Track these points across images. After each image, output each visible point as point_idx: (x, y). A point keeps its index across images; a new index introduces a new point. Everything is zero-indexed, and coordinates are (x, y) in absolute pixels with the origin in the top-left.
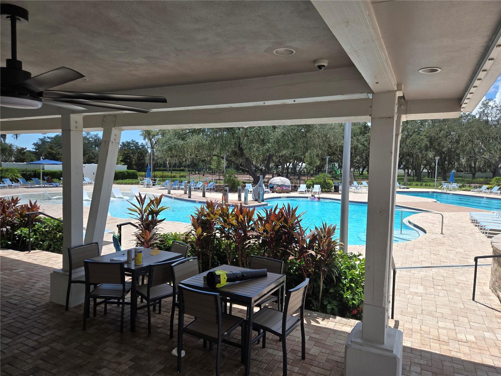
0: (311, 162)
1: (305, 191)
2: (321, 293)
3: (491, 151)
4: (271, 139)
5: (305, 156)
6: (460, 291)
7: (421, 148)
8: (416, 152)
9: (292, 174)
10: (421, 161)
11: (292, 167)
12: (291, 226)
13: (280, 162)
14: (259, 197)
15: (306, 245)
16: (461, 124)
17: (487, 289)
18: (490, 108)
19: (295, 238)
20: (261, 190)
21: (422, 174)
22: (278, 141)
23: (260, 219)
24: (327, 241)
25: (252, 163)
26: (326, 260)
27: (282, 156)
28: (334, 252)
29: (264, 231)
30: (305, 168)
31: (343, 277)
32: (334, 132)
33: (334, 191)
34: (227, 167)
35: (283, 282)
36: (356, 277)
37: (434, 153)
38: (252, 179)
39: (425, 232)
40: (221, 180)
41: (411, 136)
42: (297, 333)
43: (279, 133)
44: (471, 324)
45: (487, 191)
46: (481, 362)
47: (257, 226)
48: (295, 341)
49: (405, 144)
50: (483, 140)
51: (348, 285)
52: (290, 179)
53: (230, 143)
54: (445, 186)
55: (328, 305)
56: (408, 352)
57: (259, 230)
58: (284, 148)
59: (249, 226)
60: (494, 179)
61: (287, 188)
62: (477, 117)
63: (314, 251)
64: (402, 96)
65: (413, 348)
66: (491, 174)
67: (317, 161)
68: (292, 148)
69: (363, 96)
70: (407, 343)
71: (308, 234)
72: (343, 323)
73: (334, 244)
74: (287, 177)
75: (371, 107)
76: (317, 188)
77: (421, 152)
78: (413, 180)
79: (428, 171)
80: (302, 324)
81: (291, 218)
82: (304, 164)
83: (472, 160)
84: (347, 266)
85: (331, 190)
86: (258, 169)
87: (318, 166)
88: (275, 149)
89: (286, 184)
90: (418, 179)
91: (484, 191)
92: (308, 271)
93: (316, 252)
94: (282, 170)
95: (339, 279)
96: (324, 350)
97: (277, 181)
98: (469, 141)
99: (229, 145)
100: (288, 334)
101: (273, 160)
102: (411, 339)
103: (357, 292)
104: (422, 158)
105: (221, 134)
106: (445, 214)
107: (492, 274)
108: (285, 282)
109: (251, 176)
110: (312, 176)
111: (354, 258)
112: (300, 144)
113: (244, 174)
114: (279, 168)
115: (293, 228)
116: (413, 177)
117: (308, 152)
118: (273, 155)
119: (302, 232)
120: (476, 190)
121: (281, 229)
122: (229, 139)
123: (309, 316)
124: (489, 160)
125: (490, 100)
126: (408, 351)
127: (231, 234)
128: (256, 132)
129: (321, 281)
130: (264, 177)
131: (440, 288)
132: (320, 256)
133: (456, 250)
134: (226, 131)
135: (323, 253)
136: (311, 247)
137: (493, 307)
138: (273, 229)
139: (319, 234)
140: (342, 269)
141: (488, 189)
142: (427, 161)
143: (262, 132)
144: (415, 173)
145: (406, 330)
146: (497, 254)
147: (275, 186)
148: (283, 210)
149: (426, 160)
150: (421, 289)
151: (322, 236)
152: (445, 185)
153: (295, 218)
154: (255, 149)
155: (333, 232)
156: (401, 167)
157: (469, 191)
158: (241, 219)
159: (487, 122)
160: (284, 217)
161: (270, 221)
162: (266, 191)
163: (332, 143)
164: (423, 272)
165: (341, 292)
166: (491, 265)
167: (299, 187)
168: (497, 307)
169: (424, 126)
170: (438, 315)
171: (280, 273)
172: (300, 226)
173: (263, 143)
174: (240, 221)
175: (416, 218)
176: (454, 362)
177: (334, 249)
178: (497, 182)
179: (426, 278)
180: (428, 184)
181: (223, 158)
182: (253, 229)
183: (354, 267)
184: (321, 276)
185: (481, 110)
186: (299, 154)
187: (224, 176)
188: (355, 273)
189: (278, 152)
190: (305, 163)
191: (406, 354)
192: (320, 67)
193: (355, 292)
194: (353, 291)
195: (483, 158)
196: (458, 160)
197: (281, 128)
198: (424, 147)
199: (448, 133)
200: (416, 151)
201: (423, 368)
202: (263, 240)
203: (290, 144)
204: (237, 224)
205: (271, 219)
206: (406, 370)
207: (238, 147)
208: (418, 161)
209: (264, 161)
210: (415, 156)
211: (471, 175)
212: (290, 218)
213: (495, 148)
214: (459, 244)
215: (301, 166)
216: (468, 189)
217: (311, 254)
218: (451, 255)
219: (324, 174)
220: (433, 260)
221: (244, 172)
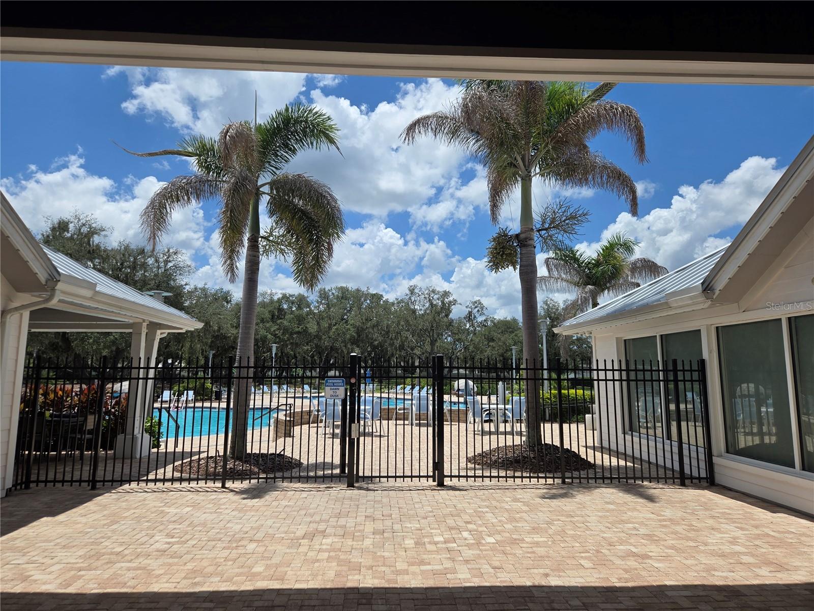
0: (192, 360)
1: (170, 400)
3: (421, 345)
5: (183, 351)
7: (346, 340)
18: (417, 295)
33: (215, 399)
41: (335, 325)
50: (413, 332)
77: (346, 347)
85: (210, 397)
98: (398, 333)
117: (186, 345)
124: (419, 356)
141: (401, 389)
159: (414, 311)
169: (350, 312)
185: (408, 297)
186: (174, 348)
190: (182, 361)
195: (414, 353)
198: (350, 339)
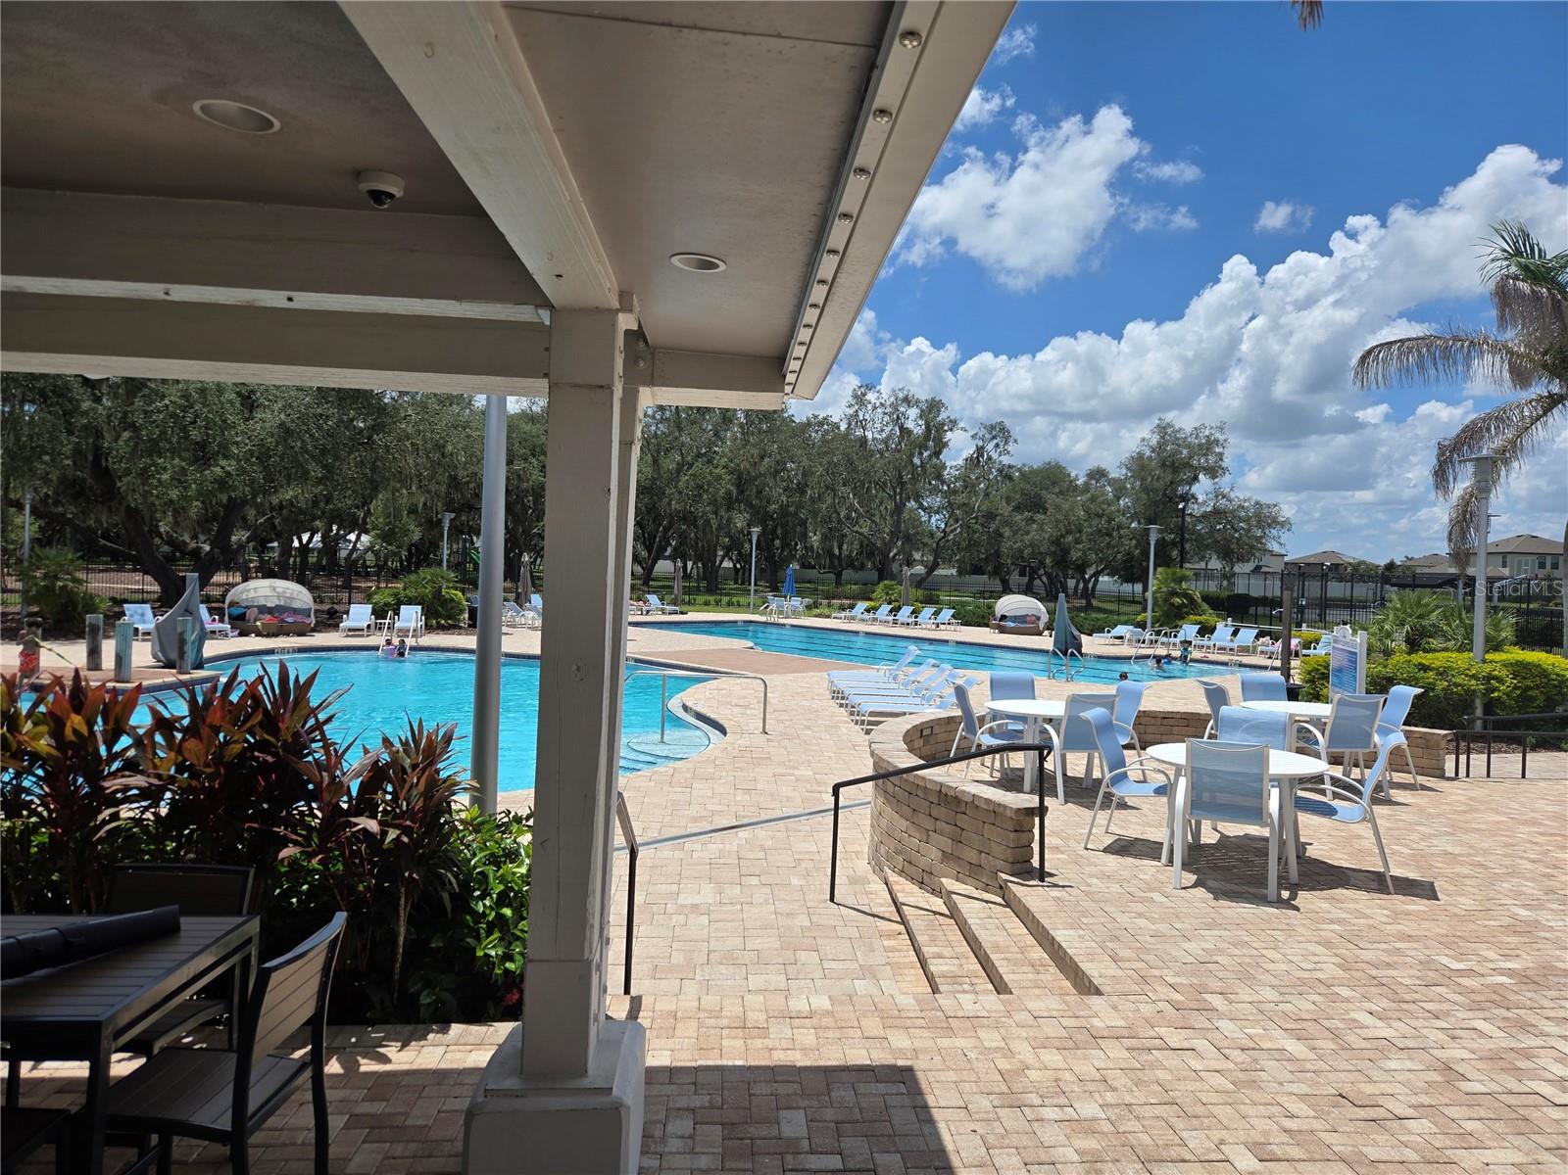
0: (392, 532)
1: (369, 626)
2: (400, 958)
3: (873, 515)
4: (237, 443)
5: (369, 509)
6: (803, 882)
7: (716, 500)
8: (704, 513)
9: (323, 569)
10: (718, 539)
11: (320, 545)
12: (290, 740)
13: (274, 526)
14: (182, 654)
15: (349, 802)
16: (807, 444)
17: (863, 866)
18: (870, 407)
19: (309, 781)
20: (189, 625)
21: (721, 572)
22: (263, 455)
23: (163, 724)
24: (423, 780)
25: (157, 527)
26: (416, 844)
27: (281, 507)
28: (447, 816)
29: (180, 769)
30: (370, 549)
31: (477, 893)
32: (468, 436)
33: (470, 626)
34: (42, 541)
35: (249, 941)
36: (516, 884)
37: (748, 516)
38: (156, 588)
39: (723, 731)
40: (12, 591)
41: (691, 466)
42: (298, 1117)
43: (267, 425)
44: (826, 965)
45: (866, 616)
46: (841, 1063)
47: (149, 750)
48: (295, 1144)
49: (676, 487)
50: (855, 488)
51: (493, 914)
52: (311, 588)
53: (53, 449)
54: (773, 606)
55: (425, 993)
56: (662, 1084)
57: (155, 767)
58: (289, 478)
59: (112, 757)
60: (881, 585)
61: (299, 619)
62: (843, 427)
63: (375, 818)
64: (636, 328)
65: (676, 1068)
66: (875, 575)
67: (412, 527)
68: (320, 481)
69: (524, 313)
70: (658, 1057)
71: (354, 761)
72: (471, 1041)
73: (448, 788)
74: (301, 581)
75: (547, 349)
76: (411, 616)
77: (716, 514)
78: (697, 591)
79: (735, 565)
80: (318, 1078)
81: (293, 711)
82: (365, 538)
83: (834, 537)
84: (492, 855)
85: (459, 621)
86: (183, 553)
87: (413, 545)
88: (253, 481)
89: (297, 605)
90: (709, 586)
91: (859, 616)
92: (353, 890)
93: (381, 823)
94: (282, 555)
95: (463, 900)
96: (398, 1149)
97: (262, 592)
98: (827, 487)
99: (47, 458)
100: (258, 1127)
101: (244, 519)
102: (671, 1043)
103: (518, 933)
104: (720, 527)
105: (11, 413)
106: (773, 680)
107: (872, 826)
108: (256, 940)
109: (148, 578)
110: (395, 575)
111: (515, 827)
112: (349, 470)
113: (121, 569)
114: (273, 548)
115: (298, 746)
116: (698, 581)
117: (380, 496)
118: (245, 502)
119: (334, 757)
120: (843, 614)
121: (249, 754)
122: (48, 432)
123: (354, 1045)
124: (869, 540)
125: (870, 387)
126: (661, 1081)
127: (28, 791)
128: (173, 415)
129: (398, 917)
130: (204, 582)
131: (754, 881)
132: (398, 832)
133: (796, 772)
134: (32, 402)
135: (408, 823)
136: (365, 804)
137: (876, 910)
138: (219, 759)
139: (395, 762)
140: (475, 867)
141: (868, 610)
142: (731, 537)
143: (197, 416)
144: (701, 570)
145: (661, 1017)
146: (882, 772)
147: (251, 614)
148: (260, 688)
149: (728, 535)
150: (707, 894)
151: (407, 766)
152: (774, 603)
153: (306, 712)
154: (165, 477)
155: (445, 750)
156: (667, 554)
157: (828, 617)
158: (75, 732)
159: (863, 441)
160: (261, 710)
161: (205, 731)
162: (213, 632)
163: (461, 473)
164: (715, 846)
165: (469, 940)
166: (869, 803)
167: (347, 613)
168: (883, 909)
169: (722, 440)
170: (749, 957)
171: (239, 913)
172: (324, 739)
173: (202, 455)
174: (73, 738)
175: (699, 696)
176: (778, 1078)
177: (449, 804)
178: (887, 594)
179: (722, 861)
180: (734, 600)
181: (20, 507)
182: (131, 766)
183: (512, 855)
184: (399, 899)
185: (851, 411)
186: (345, 502)
187: (23, 576)
188: (514, 874)
189: (265, 493)
190: (367, 532)
191: (656, 1090)
192: (378, 197)
193: (513, 934)
194: (509, 930)
195: (857, 532)
196: (804, 536)
197: (276, 407)
198: (724, 498)
199: (780, 466)
200: (703, 509)
201: (699, 1119)
202: (173, 803)
203: (312, 466)
204: (54, 752)
205: (208, 720)
206: (652, 1137)
207: (89, 465)
208: (709, 535)
209: (207, 521)
210: (700, 522)
211: (833, 576)
212: (288, 714)
213: (882, 508)
214: (803, 756)
215: (356, 541)
216: (826, 611)
217: (365, 830)
218: (784, 788)
219: (435, 570)
220: (741, 808)
221: (119, 561)
